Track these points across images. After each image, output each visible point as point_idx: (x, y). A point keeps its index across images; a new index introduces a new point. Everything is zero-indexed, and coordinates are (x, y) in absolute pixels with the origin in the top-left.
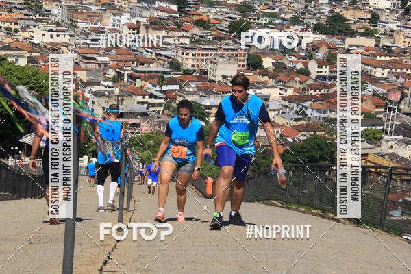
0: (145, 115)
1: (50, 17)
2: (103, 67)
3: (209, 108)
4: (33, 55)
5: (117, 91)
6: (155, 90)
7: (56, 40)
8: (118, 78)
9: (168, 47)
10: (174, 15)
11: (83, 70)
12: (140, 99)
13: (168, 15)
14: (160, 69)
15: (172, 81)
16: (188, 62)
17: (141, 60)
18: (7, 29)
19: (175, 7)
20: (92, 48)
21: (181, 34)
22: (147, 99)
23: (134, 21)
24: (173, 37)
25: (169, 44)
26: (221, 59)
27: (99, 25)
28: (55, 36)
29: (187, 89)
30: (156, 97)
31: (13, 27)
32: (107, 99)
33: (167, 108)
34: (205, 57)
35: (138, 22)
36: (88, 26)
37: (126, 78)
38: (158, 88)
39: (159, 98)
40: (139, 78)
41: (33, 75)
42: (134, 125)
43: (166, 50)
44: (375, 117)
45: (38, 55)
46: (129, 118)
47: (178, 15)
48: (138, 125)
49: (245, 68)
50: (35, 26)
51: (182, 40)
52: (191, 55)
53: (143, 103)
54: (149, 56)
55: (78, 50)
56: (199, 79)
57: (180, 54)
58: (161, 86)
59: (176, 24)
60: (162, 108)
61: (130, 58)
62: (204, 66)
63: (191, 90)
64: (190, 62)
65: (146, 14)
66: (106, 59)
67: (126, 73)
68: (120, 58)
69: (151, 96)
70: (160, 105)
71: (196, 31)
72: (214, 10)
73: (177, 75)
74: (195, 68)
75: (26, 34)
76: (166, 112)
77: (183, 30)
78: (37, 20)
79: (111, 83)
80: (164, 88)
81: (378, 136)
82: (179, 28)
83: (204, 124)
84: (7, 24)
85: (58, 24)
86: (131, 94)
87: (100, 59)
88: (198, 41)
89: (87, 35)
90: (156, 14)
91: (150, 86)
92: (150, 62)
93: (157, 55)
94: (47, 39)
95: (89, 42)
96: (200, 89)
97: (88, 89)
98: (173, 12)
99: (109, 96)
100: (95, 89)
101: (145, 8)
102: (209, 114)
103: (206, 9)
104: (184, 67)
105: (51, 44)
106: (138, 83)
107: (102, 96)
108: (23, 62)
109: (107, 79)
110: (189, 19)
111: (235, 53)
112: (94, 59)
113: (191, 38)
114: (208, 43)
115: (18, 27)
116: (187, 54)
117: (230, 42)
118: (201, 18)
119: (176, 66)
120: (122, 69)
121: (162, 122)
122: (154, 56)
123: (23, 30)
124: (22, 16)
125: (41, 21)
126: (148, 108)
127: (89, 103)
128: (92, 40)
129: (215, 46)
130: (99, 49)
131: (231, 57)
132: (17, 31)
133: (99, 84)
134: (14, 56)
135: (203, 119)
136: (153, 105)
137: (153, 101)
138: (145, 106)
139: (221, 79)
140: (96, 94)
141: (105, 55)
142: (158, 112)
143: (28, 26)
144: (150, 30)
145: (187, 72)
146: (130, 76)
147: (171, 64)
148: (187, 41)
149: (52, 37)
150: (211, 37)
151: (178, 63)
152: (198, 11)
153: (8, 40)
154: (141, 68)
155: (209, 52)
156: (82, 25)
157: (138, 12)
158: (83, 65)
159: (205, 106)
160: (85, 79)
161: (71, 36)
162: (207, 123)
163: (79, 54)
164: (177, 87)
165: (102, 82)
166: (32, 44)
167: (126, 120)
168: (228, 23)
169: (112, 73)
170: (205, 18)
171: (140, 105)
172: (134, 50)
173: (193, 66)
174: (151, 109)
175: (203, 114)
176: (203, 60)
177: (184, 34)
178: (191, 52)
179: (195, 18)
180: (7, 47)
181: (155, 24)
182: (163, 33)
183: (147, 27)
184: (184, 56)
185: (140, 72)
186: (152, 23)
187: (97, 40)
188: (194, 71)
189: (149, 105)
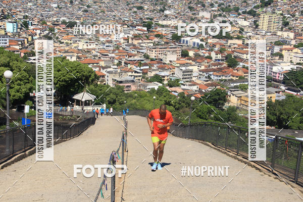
0: (133, 81)
1: (86, 36)
2: (112, 59)
3: (164, 77)
4: (79, 55)
5: (119, 71)
6: (137, 69)
7: (89, 47)
8: (119, 64)
9: (143, 48)
10: (145, 32)
11: (103, 61)
12: (130, 74)
13: (142, 32)
14: (139, 59)
15: (145, 65)
16: (153, 55)
17: (130, 55)
18: (67, 43)
19: (145, 29)
20: (107, 50)
21: (149, 41)
22: (134, 74)
23: (126, 36)
24: (145, 43)
25: (143, 46)
26: (169, 53)
27: (110, 39)
28: (89, 45)
29: (153, 68)
30: (138, 73)
31: (69, 42)
32: (114, 74)
33: (143, 77)
34: (161, 52)
35: (128, 37)
36: (104, 40)
37: (123, 64)
38: (139, 68)
39: (139, 73)
40: (129, 63)
41: (78, 65)
42: (128, 86)
43: (142, 49)
44: (244, 78)
45: (81, 54)
46: (125, 83)
47: (147, 32)
48: (130, 86)
49: (181, 56)
50: (79, 41)
51: (149, 45)
52: (154, 51)
53: (132, 76)
54: (134, 52)
55: (100, 51)
56: (158, 63)
57: (149, 51)
58: (140, 67)
59: (146, 37)
60: (141, 78)
61: (125, 54)
62: (161, 57)
63: (155, 68)
64: (154, 55)
65: (132, 32)
66: (113, 55)
67: (123, 62)
68: (120, 54)
69: (136, 72)
70: (140, 76)
71: (156, 40)
72: (164, 29)
73: (148, 61)
74: (156, 58)
75: (75, 45)
76: (143, 79)
77: (150, 40)
78: (80, 38)
79: (116, 67)
80: (142, 68)
81: (246, 87)
82: (148, 38)
83: (161, 85)
84: (67, 41)
85: (90, 39)
86: (126, 72)
87: (110, 55)
88: (157, 45)
89: (104, 44)
90: (137, 32)
91: (135, 67)
92: (134, 55)
93: (138, 52)
94: (85, 47)
95: (105, 47)
96: (159, 68)
97: (105, 70)
98: (145, 31)
99: (115, 73)
100: (109, 70)
101: (131, 30)
102: (164, 80)
103: (160, 29)
104: (151, 57)
105: (87, 49)
106: (129, 66)
107: (112, 73)
108: (74, 59)
109: (114, 65)
110: (152, 34)
111: (175, 49)
112: (107, 55)
113: (154, 43)
114: (162, 45)
115: (71, 42)
116: (152, 51)
117: (173, 44)
118: (158, 33)
119: (147, 57)
120: (121, 59)
121: (141, 84)
122: (136, 52)
123: (74, 43)
124: (73, 37)
125: (82, 38)
126: (134, 78)
127: (106, 77)
128: (107, 46)
129: (166, 47)
130: (110, 50)
131: (173, 51)
132: (71, 44)
133: (110, 67)
134: (70, 56)
135: (161, 83)
136: (137, 76)
137: (136, 74)
138: (133, 77)
139: (169, 62)
140: (109, 72)
141: (113, 53)
142: (139, 80)
143: (76, 41)
144: (134, 40)
145: (152, 60)
146: (125, 63)
147: (144, 56)
148: (152, 45)
149: (87, 46)
150: (163, 42)
151: (148, 55)
152: (157, 30)
153: (67, 48)
154: (130, 59)
155: (163, 50)
156: (102, 39)
157: (128, 32)
158: (102, 59)
159: (162, 76)
160: (104, 65)
161: (96, 45)
162: (163, 84)
163: (100, 53)
164: (148, 67)
165: (112, 66)
166: (78, 49)
167: (124, 85)
168: (171, 35)
169: (116, 62)
170: (160, 33)
171: (130, 77)
172: (127, 50)
173: (155, 57)
174: (136, 78)
175: (161, 80)
176: (159, 54)
177: (151, 41)
178: (154, 50)
179: (155, 33)
180: (66, 52)
181: (136, 37)
182: (140, 41)
183: (132, 39)
184: (151, 52)
185: (130, 61)
186: (135, 37)
187: (108, 46)
188: (156, 59)
189: (135, 77)
